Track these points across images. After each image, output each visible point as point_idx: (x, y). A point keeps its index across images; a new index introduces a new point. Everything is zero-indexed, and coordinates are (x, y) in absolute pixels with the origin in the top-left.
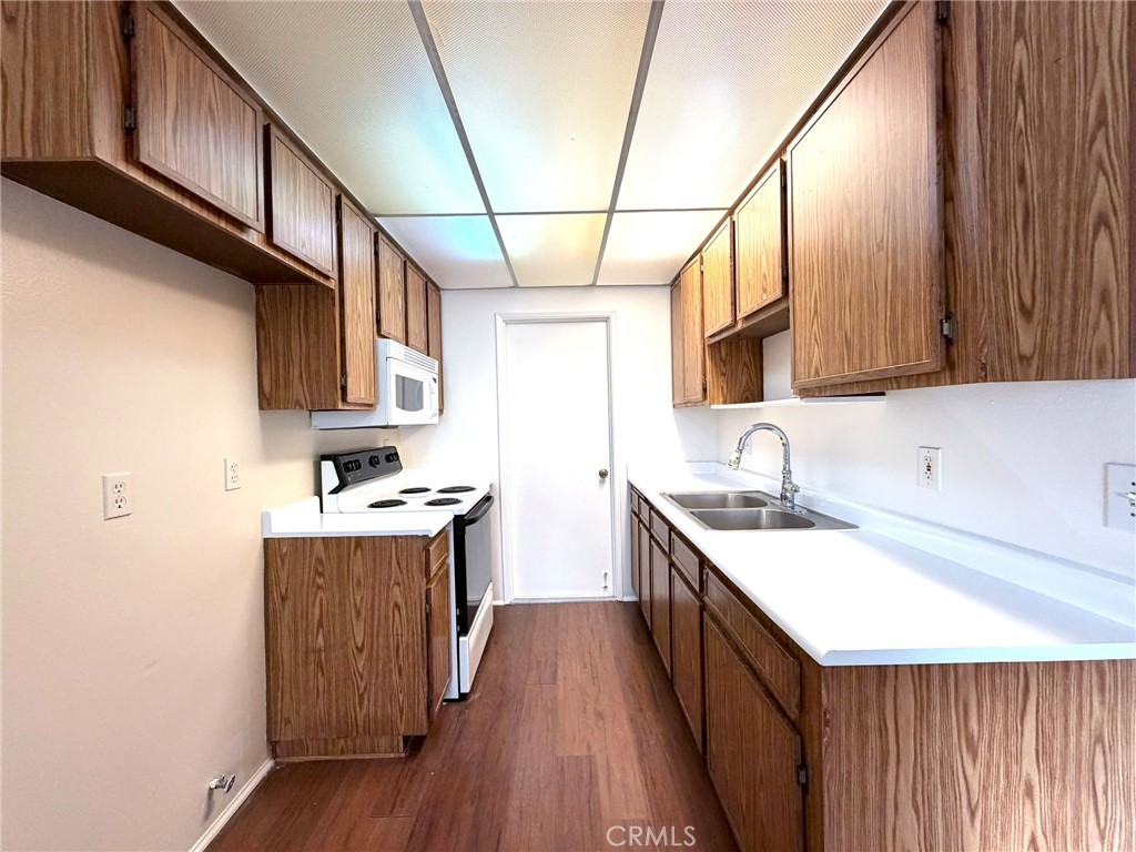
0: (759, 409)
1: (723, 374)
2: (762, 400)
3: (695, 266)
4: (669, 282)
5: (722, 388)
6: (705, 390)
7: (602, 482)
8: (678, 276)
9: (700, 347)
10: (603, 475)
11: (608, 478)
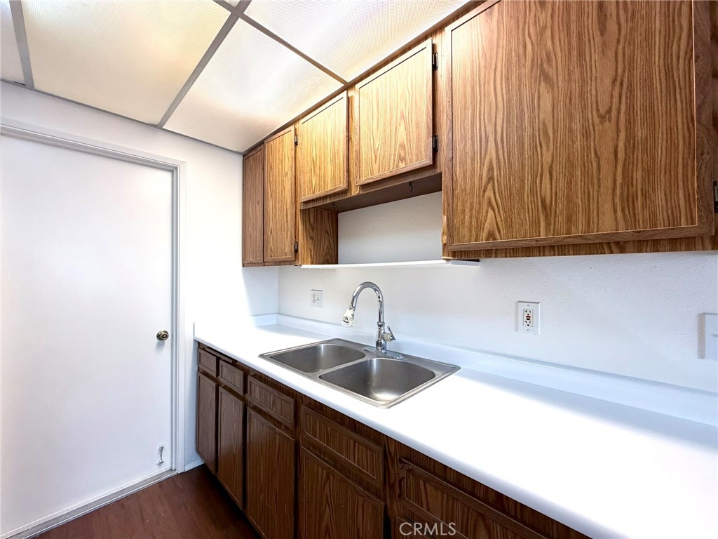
0: (334, 270)
1: (312, 238)
2: (337, 263)
3: (288, 137)
4: (243, 149)
5: (311, 251)
6: (296, 251)
7: (160, 346)
8: (262, 143)
9: (290, 211)
10: (162, 337)
11: (168, 341)
